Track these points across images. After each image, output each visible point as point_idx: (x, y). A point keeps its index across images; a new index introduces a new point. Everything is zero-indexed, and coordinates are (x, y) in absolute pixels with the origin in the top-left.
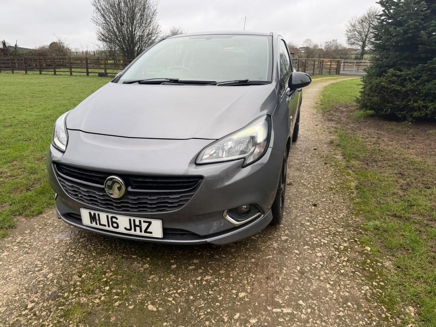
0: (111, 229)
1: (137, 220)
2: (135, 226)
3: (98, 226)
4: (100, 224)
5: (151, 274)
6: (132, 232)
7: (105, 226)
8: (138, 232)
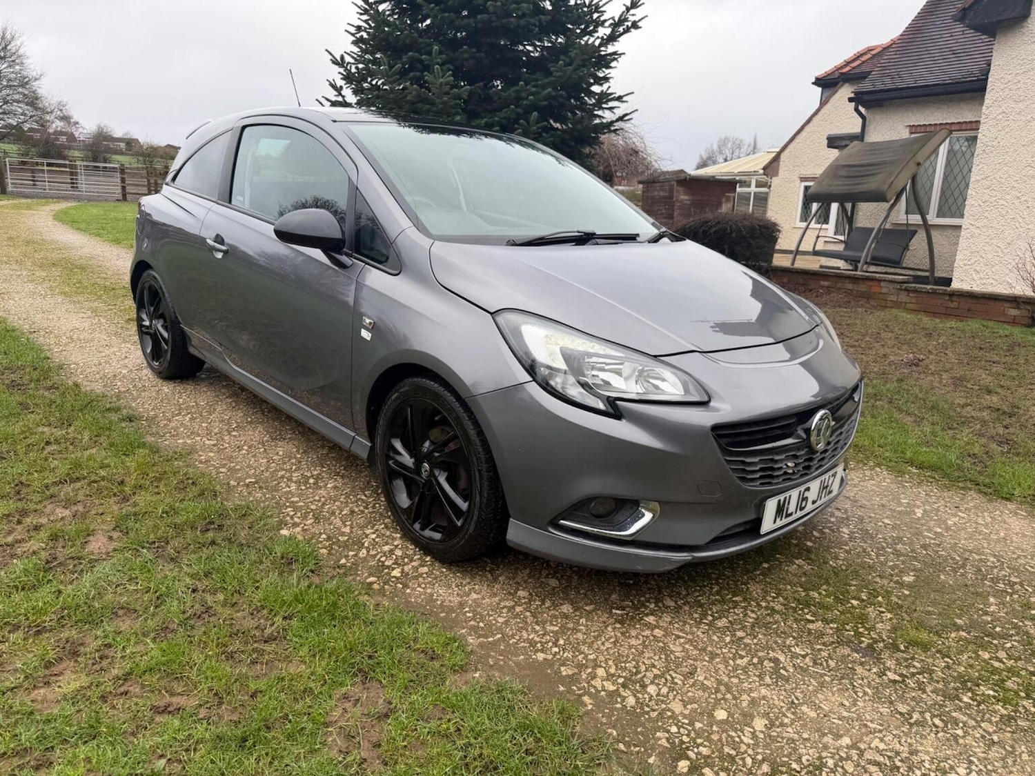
0: (799, 514)
1: (826, 476)
2: (824, 488)
3: (785, 521)
4: (788, 515)
5: (827, 563)
6: (818, 503)
7: (791, 514)
8: (823, 500)
